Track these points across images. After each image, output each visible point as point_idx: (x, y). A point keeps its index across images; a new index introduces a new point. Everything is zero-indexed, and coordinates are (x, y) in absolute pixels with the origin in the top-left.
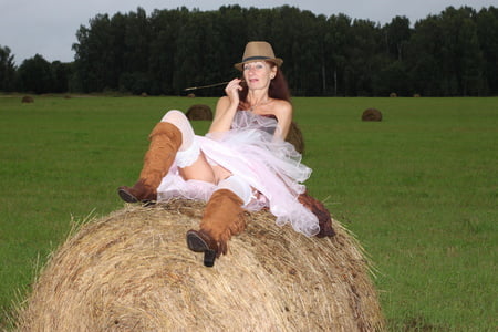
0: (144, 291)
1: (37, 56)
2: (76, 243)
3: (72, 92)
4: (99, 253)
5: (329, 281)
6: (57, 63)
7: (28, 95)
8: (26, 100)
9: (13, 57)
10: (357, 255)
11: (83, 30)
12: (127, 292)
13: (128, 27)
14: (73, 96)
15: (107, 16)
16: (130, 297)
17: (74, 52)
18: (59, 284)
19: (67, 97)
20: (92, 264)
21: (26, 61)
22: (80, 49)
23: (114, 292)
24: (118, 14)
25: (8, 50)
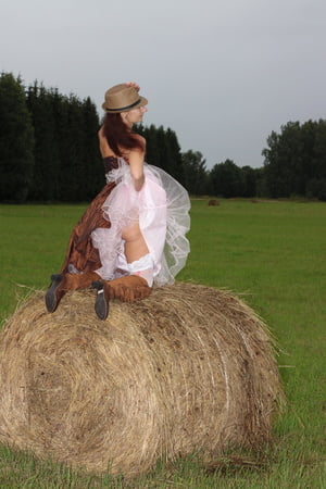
0: (64, 351)
1: (228, 161)
3: (260, 197)
6: (247, 168)
7: (214, 199)
8: (212, 203)
9: (204, 162)
11: (274, 135)
12: (53, 351)
13: (317, 134)
14: (260, 200)
15: (298, 123)
16: (54, 355)
17: (264, 158)
18: (8, 344)
19: (254, 202)
20: (30, 329)
21: (216, 166)
22: (270, 155)
23: (44, 350)
24: (310, 121)
25: (200, 155)
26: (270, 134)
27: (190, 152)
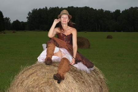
0: (41, 87)
1: (17, 20)
2: (23, 73)
4: (29, 76)
5: (94, 84)
6: (22, 22)
8: (14, 32)
10: (102, 77)
11: (30, 13)
12: (37, 87)
13: (42, 12)
14: (27, 31)
15: (37, 9)
17: (27, 19)
18: (18, 85)
20: (27, 79)
21: (14, 21)
22: (29, 18)
23: (33, 87)
24: (40, 9)
25: (9, 18)
26: (29, 12)
27: (6, 17)
